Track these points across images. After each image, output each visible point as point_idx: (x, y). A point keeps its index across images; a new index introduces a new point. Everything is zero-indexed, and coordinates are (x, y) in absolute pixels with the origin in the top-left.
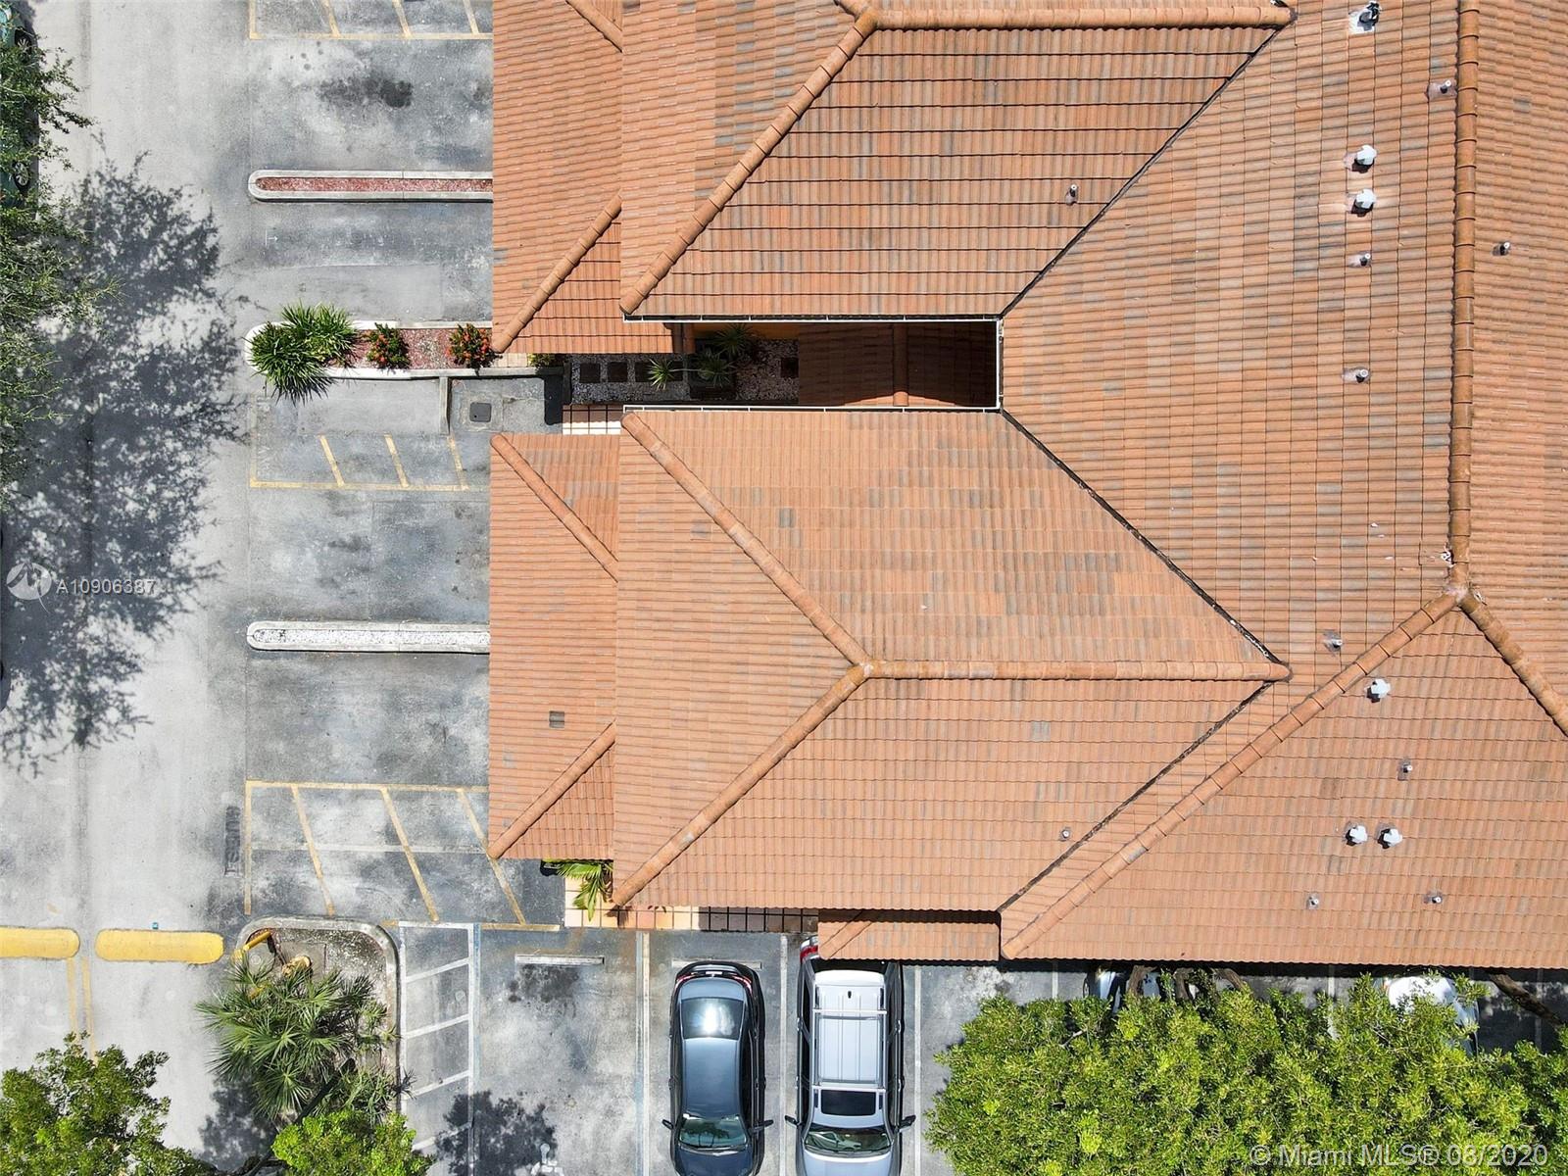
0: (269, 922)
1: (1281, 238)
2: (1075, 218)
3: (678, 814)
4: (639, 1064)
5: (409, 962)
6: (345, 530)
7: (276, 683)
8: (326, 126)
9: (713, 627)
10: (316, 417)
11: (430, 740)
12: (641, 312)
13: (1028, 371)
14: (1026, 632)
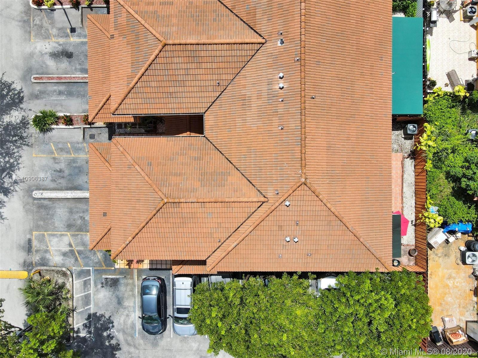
0: (39, 268)
1: (265, 95)
2: (220, 89)
3: (125, 237)
4: (135, 302)
5: (76, 278)
6: (57, 167)
7: (40, 207)
8: (51, 63)
9: (132, 191)
10: (50, 138)
11: (80, 221)
12: (116, 113)
13: (211, 126)
14: (205, 191)
